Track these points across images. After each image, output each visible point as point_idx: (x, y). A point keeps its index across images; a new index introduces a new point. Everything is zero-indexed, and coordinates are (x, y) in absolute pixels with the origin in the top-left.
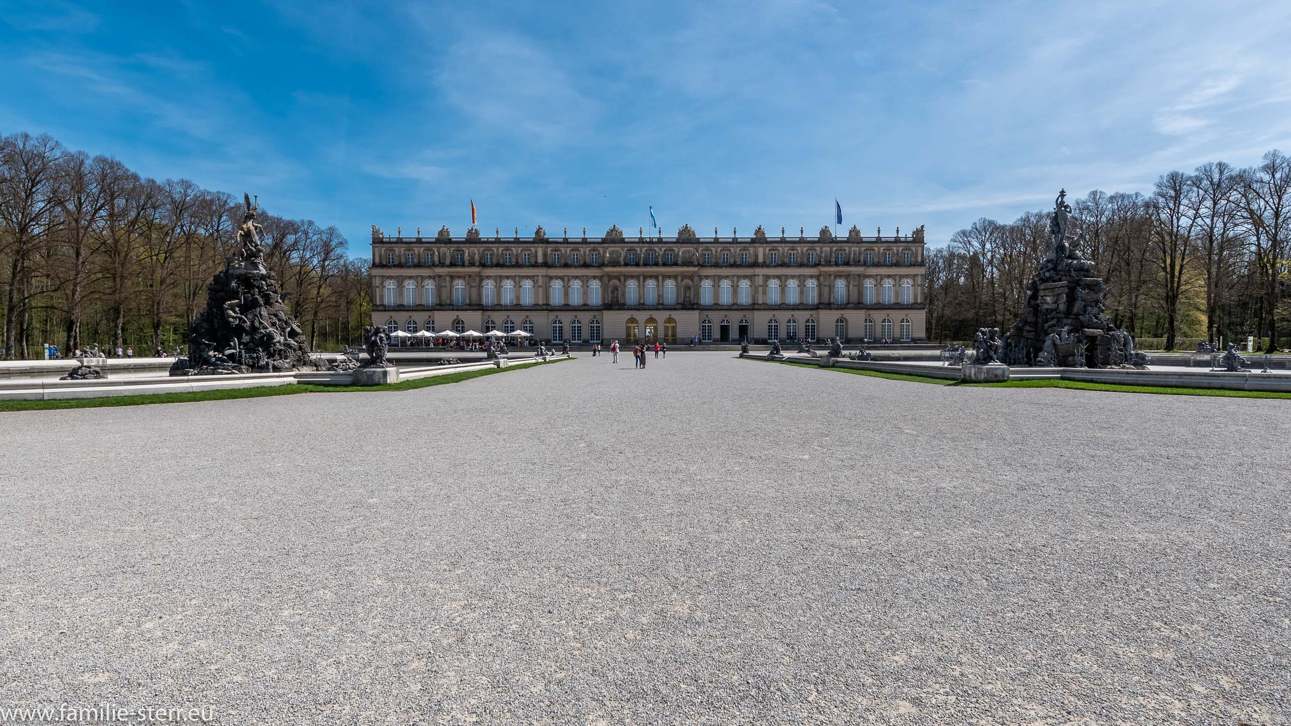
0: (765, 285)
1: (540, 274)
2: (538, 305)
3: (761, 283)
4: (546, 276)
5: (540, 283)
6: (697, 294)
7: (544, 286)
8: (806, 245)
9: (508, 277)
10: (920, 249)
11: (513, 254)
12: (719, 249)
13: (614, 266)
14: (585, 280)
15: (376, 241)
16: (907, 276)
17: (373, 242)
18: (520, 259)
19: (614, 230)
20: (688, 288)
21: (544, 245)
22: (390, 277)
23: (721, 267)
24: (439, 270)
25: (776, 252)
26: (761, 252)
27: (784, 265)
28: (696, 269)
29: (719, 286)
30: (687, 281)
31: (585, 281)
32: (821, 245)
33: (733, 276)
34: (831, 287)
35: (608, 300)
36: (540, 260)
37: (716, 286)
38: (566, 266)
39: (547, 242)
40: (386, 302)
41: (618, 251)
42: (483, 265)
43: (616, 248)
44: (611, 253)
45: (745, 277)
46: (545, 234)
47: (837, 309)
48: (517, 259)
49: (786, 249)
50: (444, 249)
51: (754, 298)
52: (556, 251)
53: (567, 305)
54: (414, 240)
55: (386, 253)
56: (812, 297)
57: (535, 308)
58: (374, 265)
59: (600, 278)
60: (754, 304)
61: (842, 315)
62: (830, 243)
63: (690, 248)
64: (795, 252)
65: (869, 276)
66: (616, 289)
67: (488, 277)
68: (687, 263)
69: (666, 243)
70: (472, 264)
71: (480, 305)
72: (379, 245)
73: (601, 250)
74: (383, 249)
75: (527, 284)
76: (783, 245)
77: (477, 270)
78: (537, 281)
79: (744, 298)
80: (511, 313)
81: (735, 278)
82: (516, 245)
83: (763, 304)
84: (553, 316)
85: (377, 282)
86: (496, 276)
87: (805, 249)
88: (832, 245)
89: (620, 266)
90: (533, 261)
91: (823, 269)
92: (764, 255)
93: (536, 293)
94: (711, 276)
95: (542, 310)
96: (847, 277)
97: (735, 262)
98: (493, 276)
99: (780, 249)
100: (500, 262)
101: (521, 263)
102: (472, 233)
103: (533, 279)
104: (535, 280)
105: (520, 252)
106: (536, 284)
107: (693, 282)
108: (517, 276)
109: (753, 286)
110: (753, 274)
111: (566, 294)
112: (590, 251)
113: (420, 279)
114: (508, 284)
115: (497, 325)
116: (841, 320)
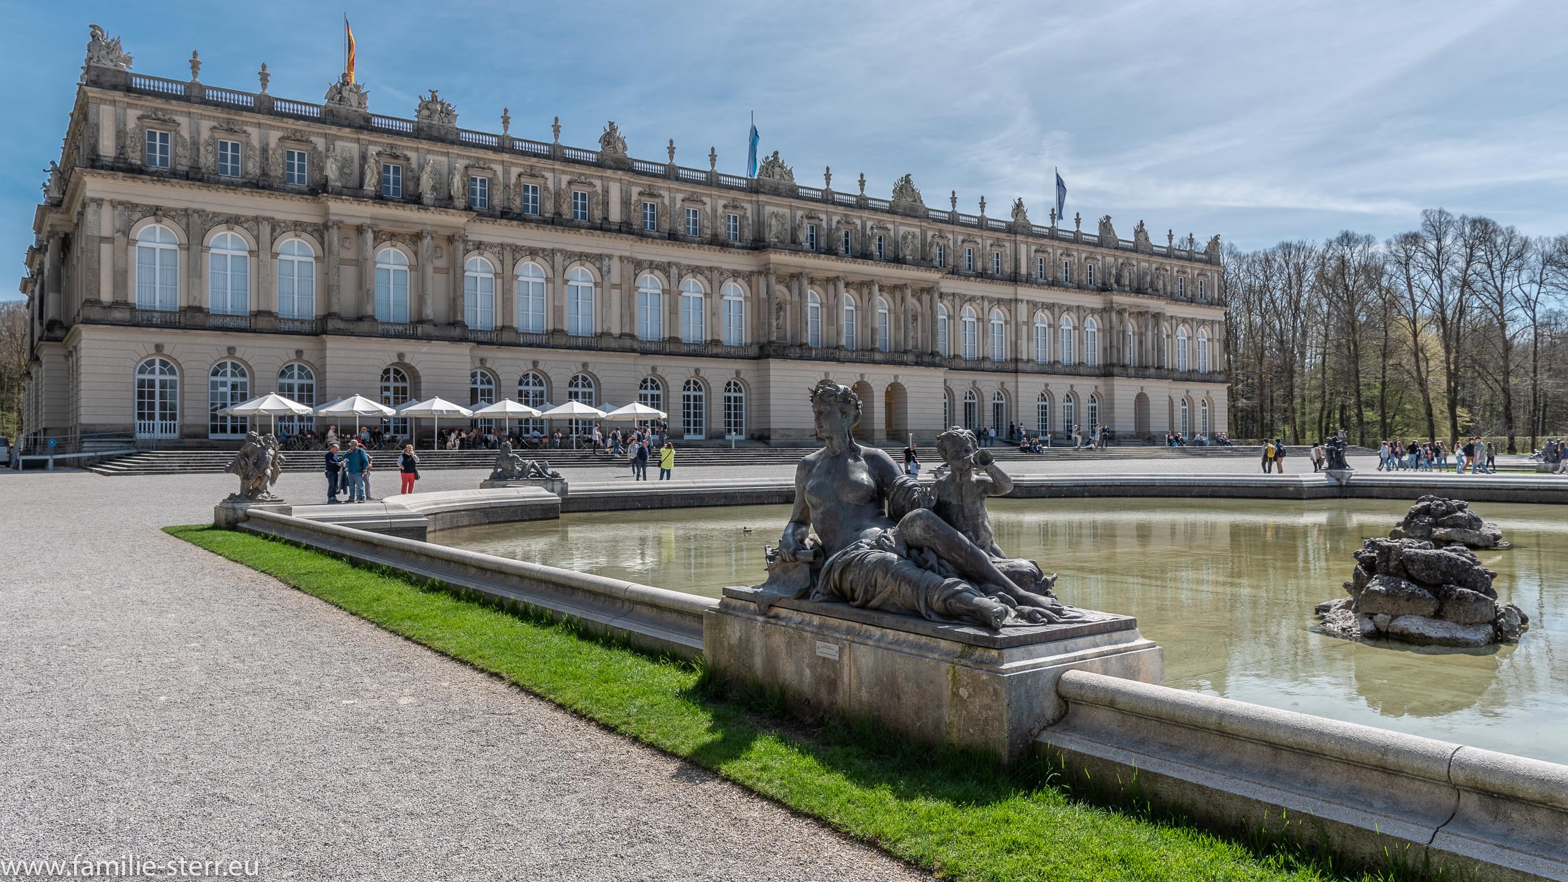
0: (1030, 322)
1: (617, 253)
2: (610, 334)
3: (1025, 317)
4: (629, 259)
5: (615, 278)
6: (932, 331)
7: (623, 286)
8: (1084, 247)
9: (533, 253)
10: (1216, 276)
11: (546, 189)
12: (960, 238)
14: (714, 276)
15: (100, 78)
16: (1204, 322)
17: (89, 82)
18: (563, 206)
19: (774, 162)
21: (627, 177)
22: (156, 212)
23: (964, 277)
24: (342, 209)
25: (1044, 256)
26: (1023, 254)
27: (1054, 283)
29: (962, 318)
31: (716, 284)
32: (1103, 250)
33: (981, 298)
35: (773, 335)
36: (615, 213)
37: (958, 317)
38: (673, 237)
39: (629, 167)
40: (135, 296)
41: (791, 216)
42: (469, 209)
43: (780, 208)
45: (1000, 301)
46: (625, 148)
47: (1133, 376)
48: (557, 204)
49: (1057, 252)
50: (348, 145)
51: (1013, 346)
52: (652, 195)
53: (674, 340)
54: (250, 101)
55: (140, 129)
56: (1094, 353)
57: (597, 343)
58: (95, 162)
59: (751, 277)
60: (1015, 360)
61: (1139, 388)
62: (1114, 248)
63: (917, 228)
64: (1070, 260)
65: (1165, 318)
66: (784, 307)
67: (481, 246)
68: (922, 262)
69: (874, 209)
70: (446, 202)
71: (459, 325)
72: (118, 95)
73: (753, 207)
74: (134, 113)
75: (581, 276)
76: (1054, 243)
77: (455, 219)
78: (609, 272)
79: (997, 349)
80: (539, 355)
81: (985, 302)
82: (555, 166)
83: (1029, 360)
84: (644, 365)
85: (103, 222)
86: (503, 246)
87: (1083, 255)
88: (1116, 253)
89: (802, 251)
90: (597, 214)
91: (1112, 297)
92: (1028, 259)
93: (605, 304)
94: (951, 294)
95: (620, 350)
96: (1140, 314)
97: (985, 269)
98: (494, 245)
99: (1049, 250)
100: (512, 206)
101: (568, 217)
102: (432, 112)
103: (598, 264)
104: (605, 269)
105: (564, 185)
106: (606, 278)
107: (921, 304)
108: (560, 251)
109: (1013, 322)
110: (1013, 297)
111: (673, 311)
112: (725, 207)
113: (266, 229)
114: (530, 272)
115: (502, 388)
116: (1140, 398)
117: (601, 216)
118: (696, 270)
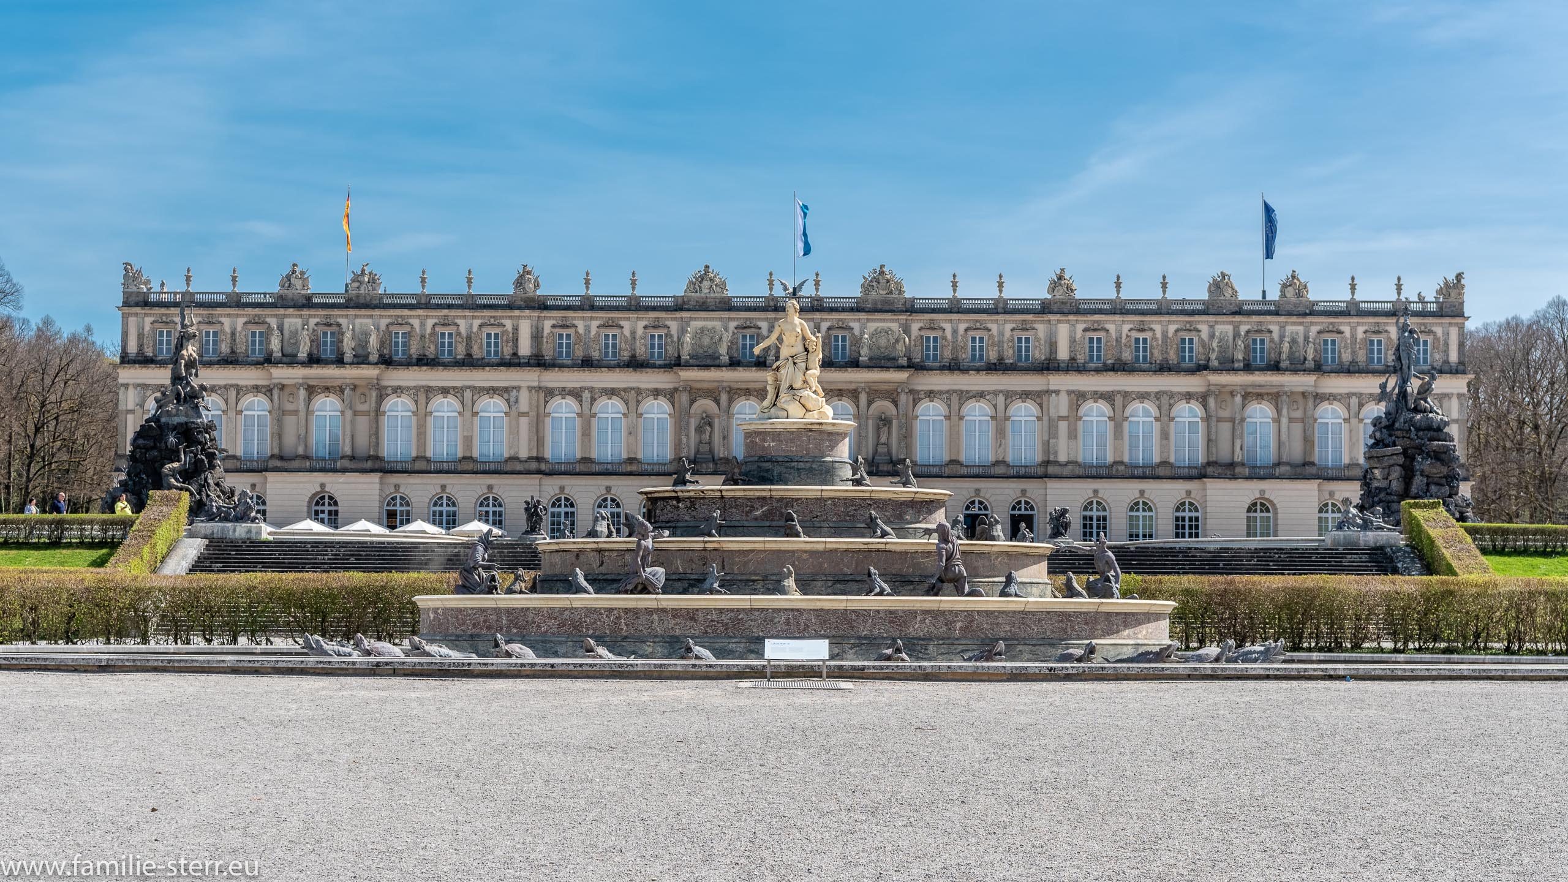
0: (1074, 417)
1: (524, 384)
2: (517, 459)
3: (1064, 411)
4: (540, 388)
5: (524, 406)
6: (907, 436)
7: (533, 414)
8: (1174, 318)
9: (445, 391)
10: (1454, 333)
11: (459, 334)
12: (962, 327)
13: (707, 367)
14: (632, 398)
15: (133, 299)
17: (126, 304)
18: (476, 348)
19: (704, 277)
20: (884, 421)
21: (536, 313)
23: (965, 370)
24: (281, 373)
25: (1102, 334)
26: (1064, 335)
27: (1119, 367)
28: (903, 376)
29: (961, 418)
30: (883, 405)
31: (633, 404)
32: (1211, 318)
33: (996, 393)
34: (1237, 423)
35: (689, 450)
36: (525, 349)
37: (955, 417)
38: (587, 363)
39: (541, 305)
41: (713, 330)
42: (386, 361)
43: (712, 322)
44: (699, 334)
45: (1025, 395)
46: (537, 286)
47: (1250, 478)
48: (469, 346)
49: (1126, 328)
50: (293, 321)
51: (1047, 447)
52: (563, 326)
53: (586, 460)
54: (222, 298)
55: (153, 330)
56: (1190, 448)
57: (504, 467)
58: (126, 360)
59: (671, 395)
60: (1047, 463)
61: (1262, 492)
62: (1234, 313)
63: (891, 324)
64: (1148, 335)
65: (1331, 397)
66: (707, 421)
67: (398, 390)
68: (883, 361)
69: (833, 310)
70: (361, 359)
71: (377, 458)
72: (138, 310)
73: (674, 326)
74: (148, 320)
75: (492, 407)
76: (1117, 318)
77: (370, 372)
78: (517, 401)
80: (449, 480)
81: (1001, 399)
82: (467, 313)
83: (1069, 463)
84: (550, 486)
85: (129, 399)
86: (417, 388)
87: (1172, 328)
88: (1237, 318)
89: (719, 366)
90: (507, 351)
91: (1213, 378)
92: (1072, 341)
93: (515, 432)
94: (941, 392)
95: (529, 472)
96: (1275, 397)
97: (1001, 359)
98: (409, 388)
99: (1111, 327)
100: (427, 353)
101: (478, 357)
102: (361, 283)
103: (506, 396)
104: (512, 399)
105: (475, 329)
106: (514, 408)
107: (896, 406)
108: (469, 387)
109: (1045, 418)
110: (1045, 388)
111: (586, 433)
112: (645, 327)
113: (233, 393)
114: (445, 407)
115: (415, 509)
116: (1260, 506)
117: (511, 352)
118: (612, 392)
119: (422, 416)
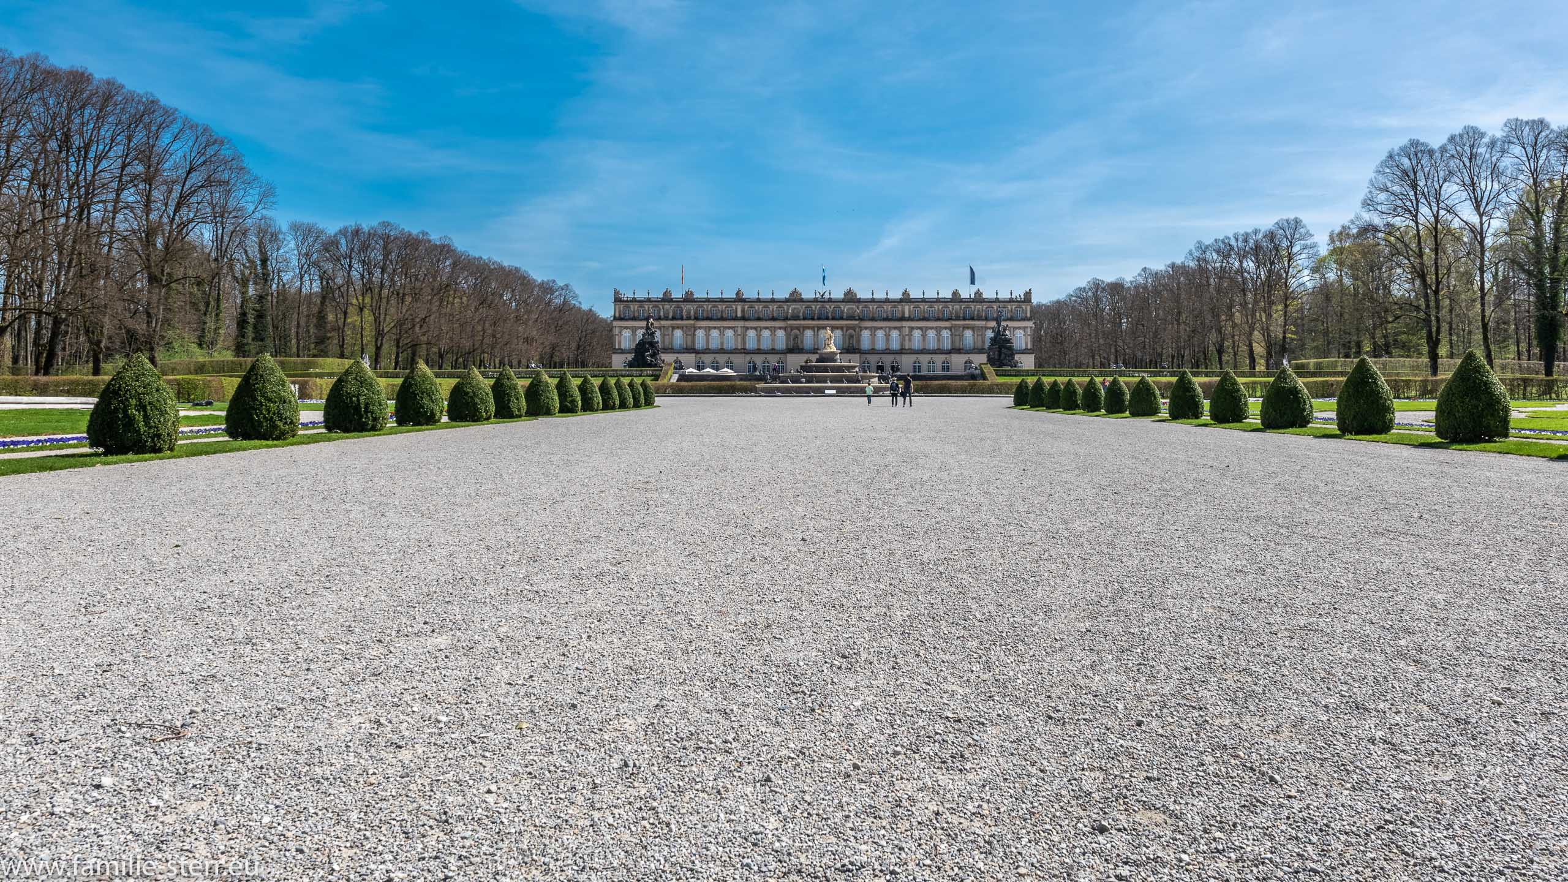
0: (910, 335)
1: (739, 326)
2: (738, 349)
3: (907, 333)
4: (744, 327)
5: (739, 332)
6: (859, 341)
7: (742, 335)
8: (941, 303)
9: (715, 328)
10: (1028, 308)
11: (719, 310)
12: (875, 307)
13: (795, 320)
14: (773, 330)
15: (617, 300)
16: (1019, 328)
17: (615, 301)
18: (724, 314)
19: (795, 292)
20: (851, 336)
21: (743, 303)
22: (626, 328)
23: (876, 320)
24: (663, 323)
25: (919, 309)
26: (907, 309)
27: (924, 319)
28: (857, 322)
29: (875, 335)
30: (851, 331)
32: (953, 304)
33: (886, 328)
34: (961, 336)
35: (791, 346)
36: (739, 315)
37: (873, 335)
38: (759, 319)
39: (744, 301)
40: (623, 347)
41: (798, 308)
42: (696, 319)
43: (797, 305)
44: (793, 310)
45: (895, 328)
46: (743, 295)
47: (965, 353)
48: (722, 314)
49: (926, 307)
50: (667, 306)
51: (902, 345)
52: (752, 308)
53: (759, 349)
54: (645, 299)
55: (624, 309)
56: (947, 345)
57: (735, 351)
58: (615, 319)
59: (785, 329)
60: (902, 349)
61: (969, 357)
62: (960, 302)
63: (853, 306)
64: (933, 309)
66: (796, 337)
67: (700, 328)
68: (851, 318)
69: (835, 301)
70: (689, 318)
71: (694, 349)
72: (619, 303)
73: (786, 307)
74: (622, 306)
75: (729, 333)
76: (924, 304)
77: (692, 322)
78: (737, 331)
79: (895, 345)
80: (717, 355)
81: (888, 329)
82: (721, 303)
83: (909, 349)
84: (748, 357)
85: (616, 331)
86: (706, 327)
87: (941, 307)
88: (961, 304)
89: (799, 320)
90: (734, 315)
91: (953, 322)
92: (909, 311)
93: (736, 340)
94: (869, 327)
95: (741, 353)
97: (887, 317)
98: (703, 327)
99: (922, 306)
100: (709, 316)
101: (725, 317)
102: (688, 295)
103: (734, 329)
105: (724, 308)
106: (736, 333)
107: (855, 332)
108: (722, 327)
109: (901, 335)
110: (901, 326)
111: (759, 341)
112: (777, 308)
114: (715, 333)
115: (706, 365)
116: (969, 362)
119: (708, 336)
